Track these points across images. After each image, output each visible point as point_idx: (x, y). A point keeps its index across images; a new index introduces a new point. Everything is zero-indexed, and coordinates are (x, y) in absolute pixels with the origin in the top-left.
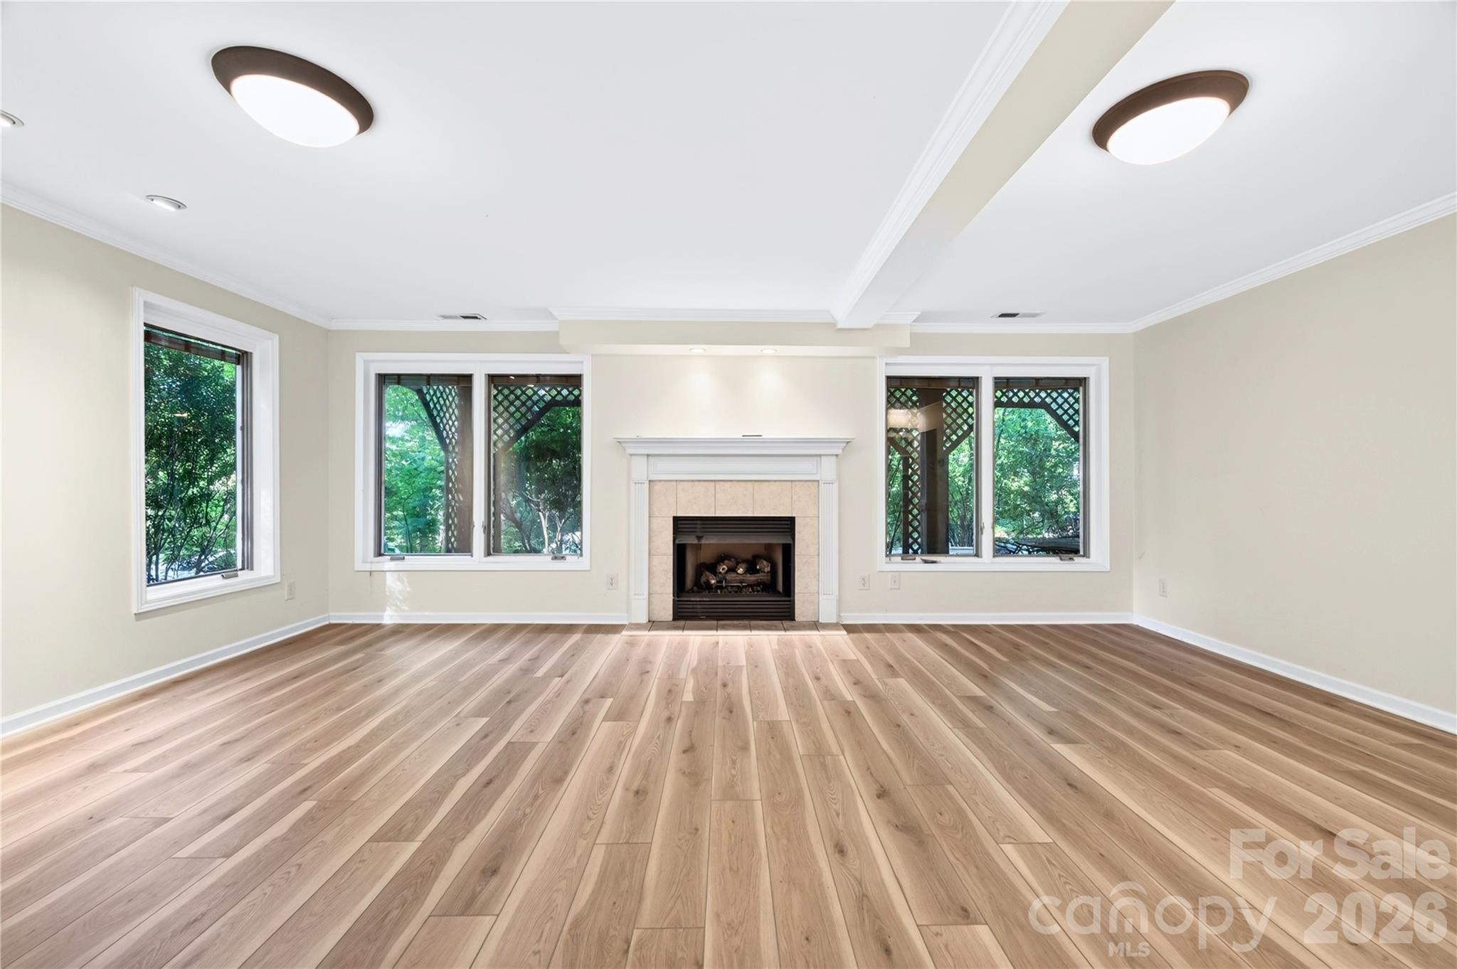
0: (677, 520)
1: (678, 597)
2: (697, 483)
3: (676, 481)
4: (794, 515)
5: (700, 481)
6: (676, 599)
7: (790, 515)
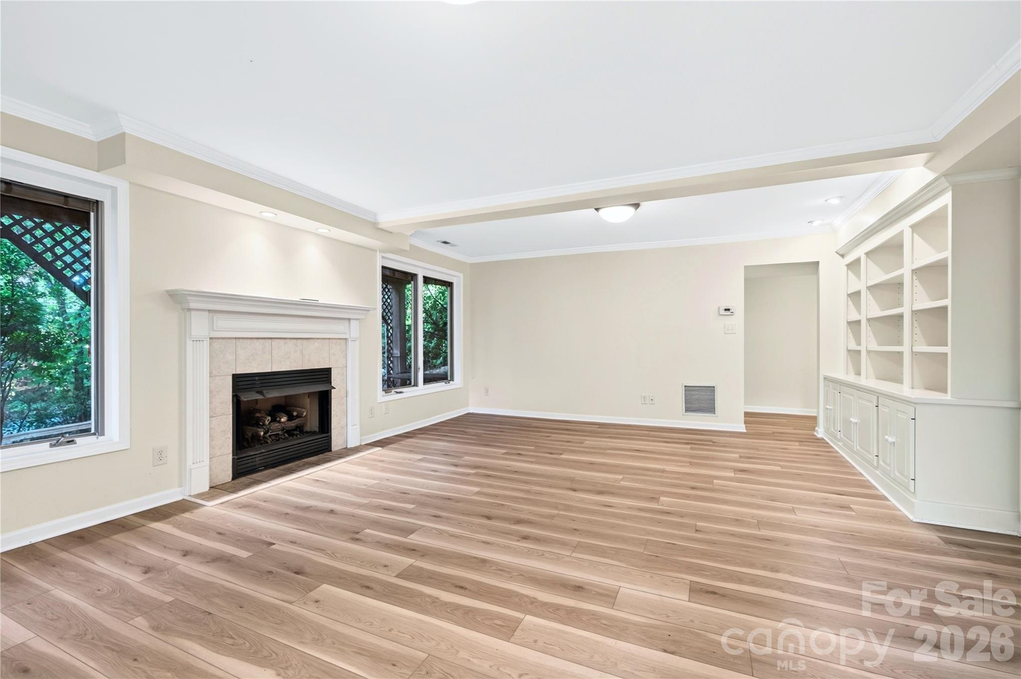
0: (236, 377)
1: (237, 456)
2: (255, 341)
3: (236, 338)
4: (330, 367)
5: (258, 338)
6: (236, 457)
7: (328, 367)
